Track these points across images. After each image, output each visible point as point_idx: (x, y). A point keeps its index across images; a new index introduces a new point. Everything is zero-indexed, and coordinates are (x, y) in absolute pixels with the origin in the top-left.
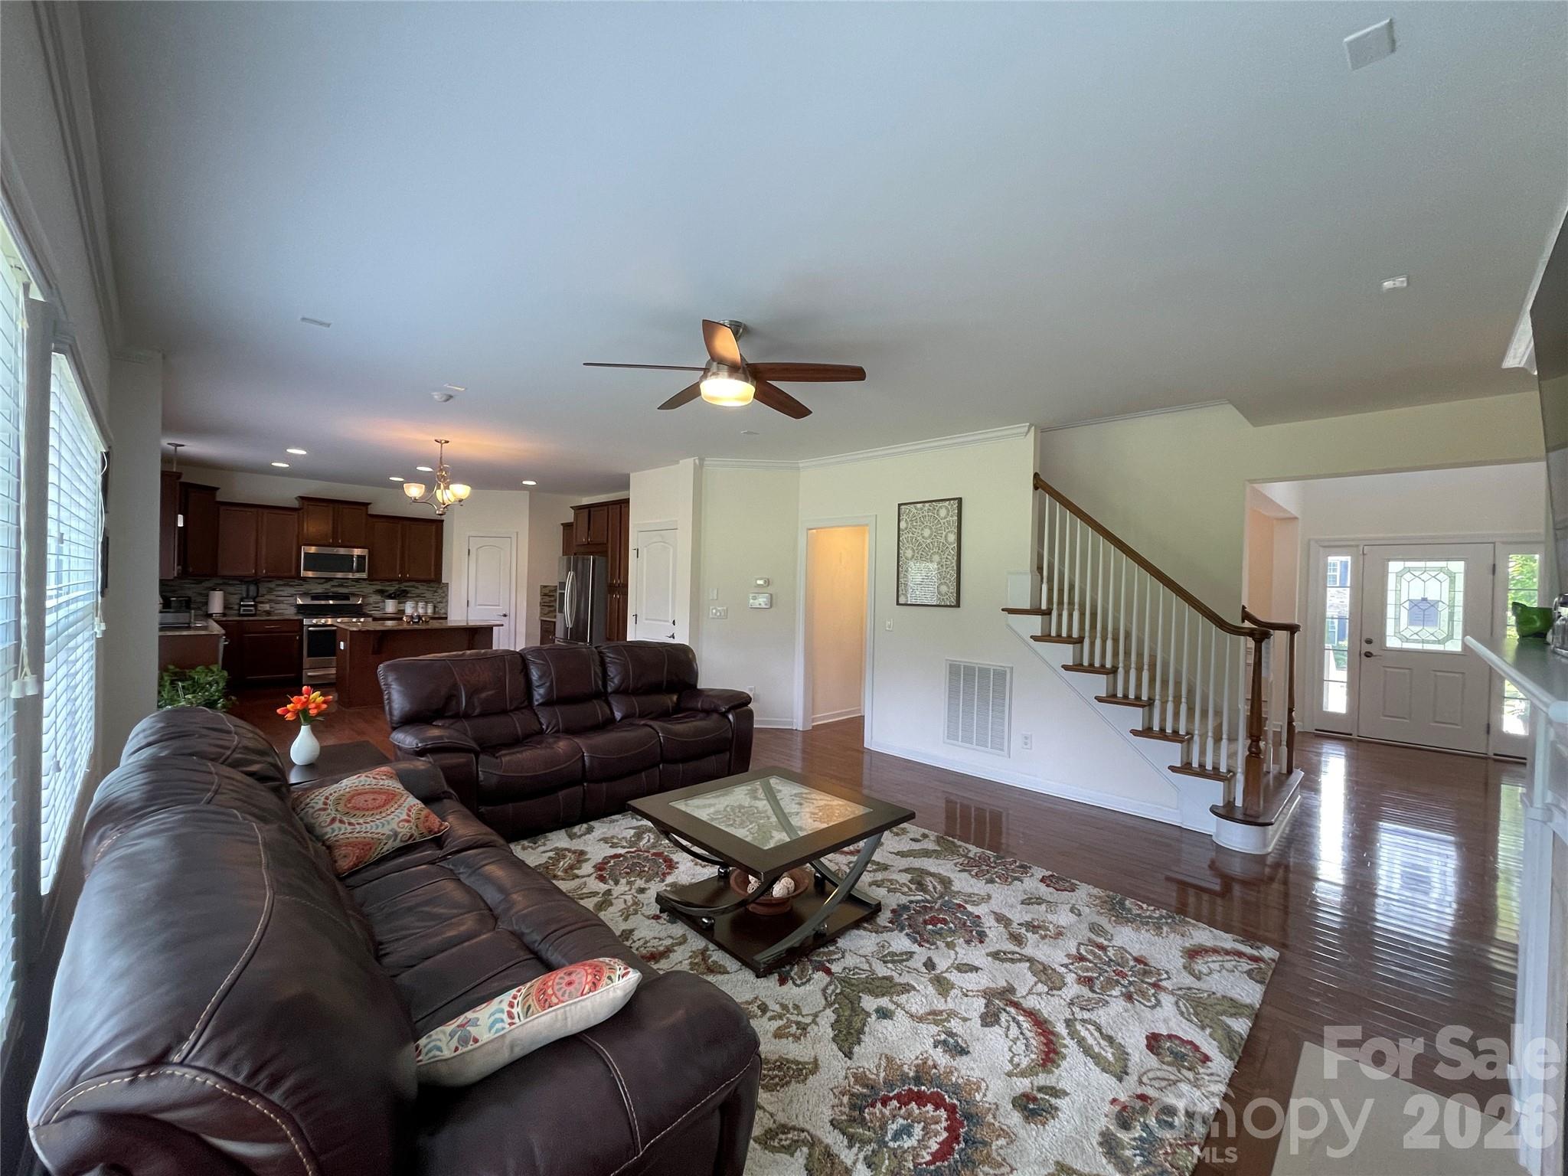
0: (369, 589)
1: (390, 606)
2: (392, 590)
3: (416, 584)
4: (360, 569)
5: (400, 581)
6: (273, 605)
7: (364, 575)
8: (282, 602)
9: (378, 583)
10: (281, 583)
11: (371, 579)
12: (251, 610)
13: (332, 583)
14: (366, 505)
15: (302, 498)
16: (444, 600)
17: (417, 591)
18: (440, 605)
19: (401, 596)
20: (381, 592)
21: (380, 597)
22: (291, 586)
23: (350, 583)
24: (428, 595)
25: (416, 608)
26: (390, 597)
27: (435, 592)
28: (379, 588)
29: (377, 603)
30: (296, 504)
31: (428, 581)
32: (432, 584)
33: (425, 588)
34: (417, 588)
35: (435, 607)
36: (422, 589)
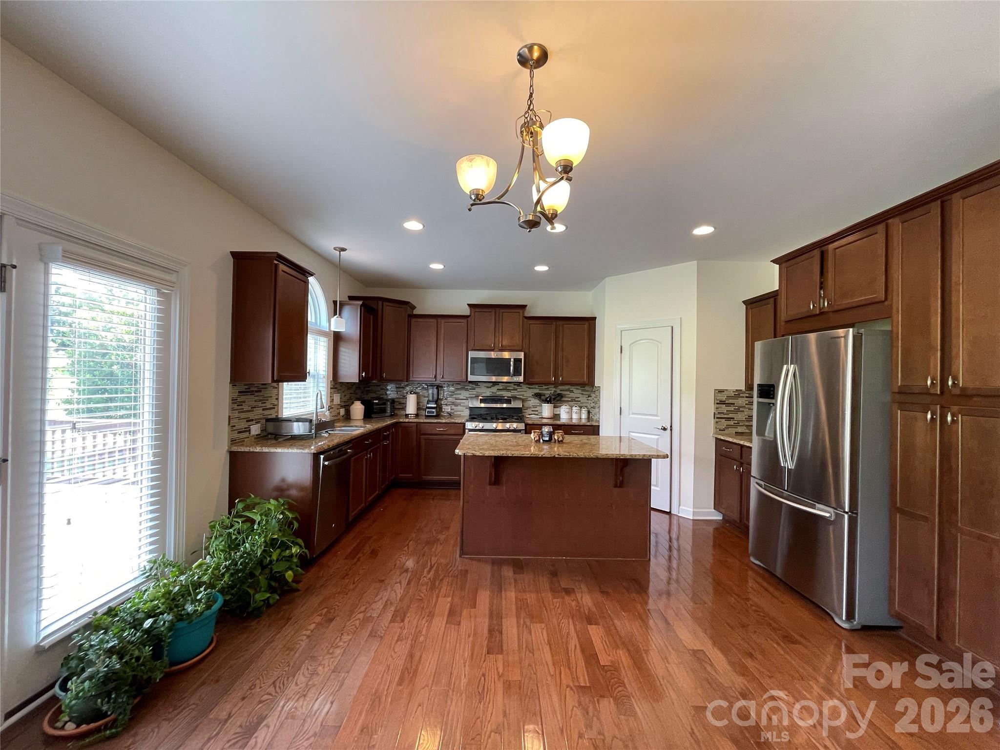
0: (527, 392)
1: (547, 410)
2: (547, 393)
3: (572, 388)
4: (517, 372)
5: (556, 384)
6: (453, 407)
7: (521, 379)
8: (460, 404)
9: (537, 387)
10: (459, 387)
11: (528, 382)
12: (433, 412)
13: (497, 387)
14: (523, 307)
15: (471, 306)
16: (597, 406)
17: (572, 395)
18: (593, 411)
19: (556, 400)
20: (538, 396)
21: (538, 401)
22: (467, 390)
23: (512, 386)
24: (583, 399)
25: (570, 413)
26: (548, 401)
27: (589, 396)
28: (537, 391)
29: (535, 407)
30: (466, 311)
31: (582, 385)
32: (587, 388)
33: (580, 391)
34: (572, 392)
35: (589, 412)
36: (576, 393)
